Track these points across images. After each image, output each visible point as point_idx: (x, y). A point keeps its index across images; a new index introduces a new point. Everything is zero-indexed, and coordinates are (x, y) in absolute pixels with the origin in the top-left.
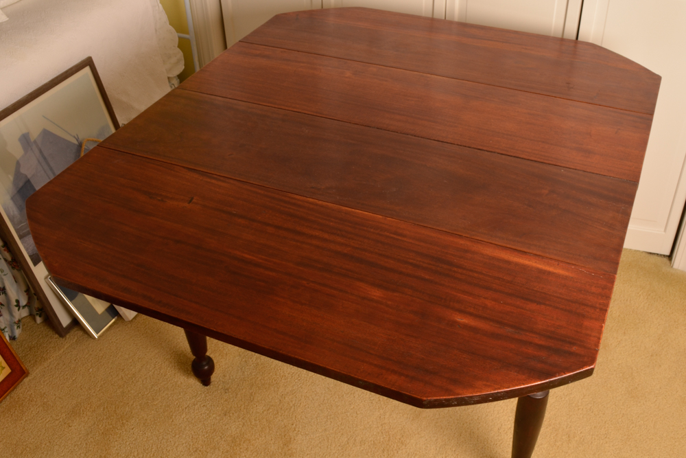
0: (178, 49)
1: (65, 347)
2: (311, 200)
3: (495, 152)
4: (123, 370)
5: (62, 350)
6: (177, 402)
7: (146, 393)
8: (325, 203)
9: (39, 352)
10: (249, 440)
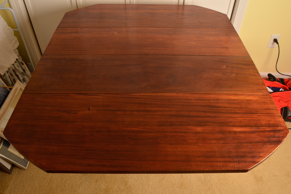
0: (15, 36)
1: (14, 178)
2: (142, 94)
3: (196, 55)
4: (45, 178)
5: (13, 179)
6: (75, 184)
7: (60, 185)
8: (150, 94)
9: (3, 184)
10: (112, 188)
